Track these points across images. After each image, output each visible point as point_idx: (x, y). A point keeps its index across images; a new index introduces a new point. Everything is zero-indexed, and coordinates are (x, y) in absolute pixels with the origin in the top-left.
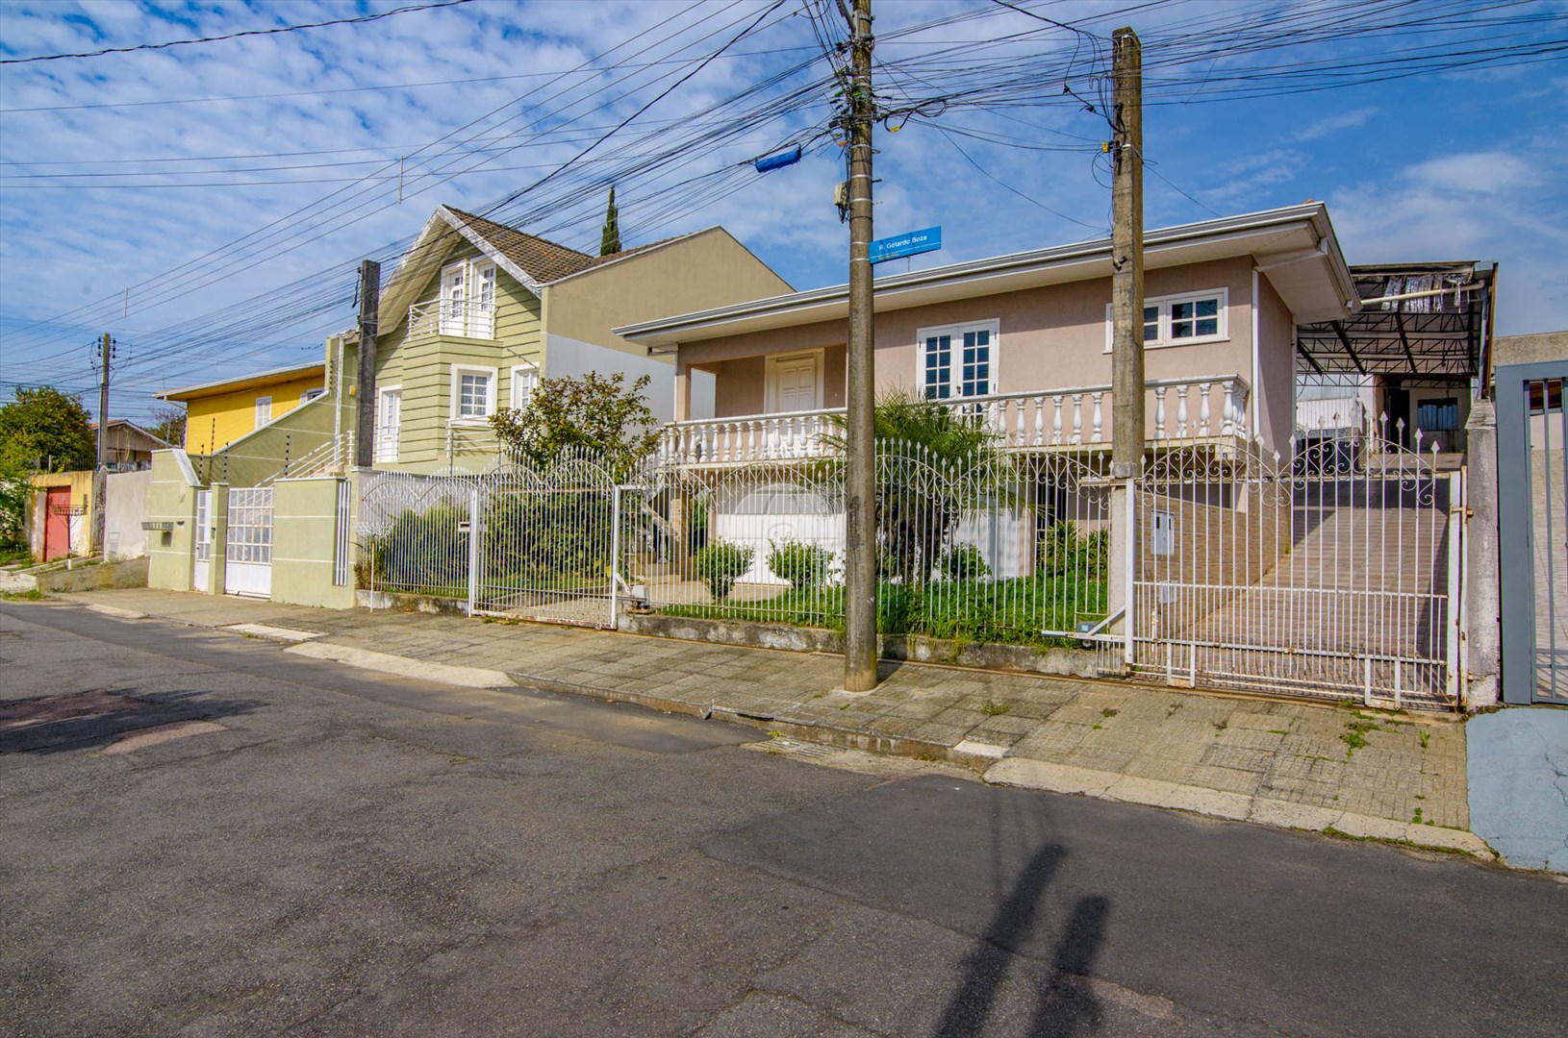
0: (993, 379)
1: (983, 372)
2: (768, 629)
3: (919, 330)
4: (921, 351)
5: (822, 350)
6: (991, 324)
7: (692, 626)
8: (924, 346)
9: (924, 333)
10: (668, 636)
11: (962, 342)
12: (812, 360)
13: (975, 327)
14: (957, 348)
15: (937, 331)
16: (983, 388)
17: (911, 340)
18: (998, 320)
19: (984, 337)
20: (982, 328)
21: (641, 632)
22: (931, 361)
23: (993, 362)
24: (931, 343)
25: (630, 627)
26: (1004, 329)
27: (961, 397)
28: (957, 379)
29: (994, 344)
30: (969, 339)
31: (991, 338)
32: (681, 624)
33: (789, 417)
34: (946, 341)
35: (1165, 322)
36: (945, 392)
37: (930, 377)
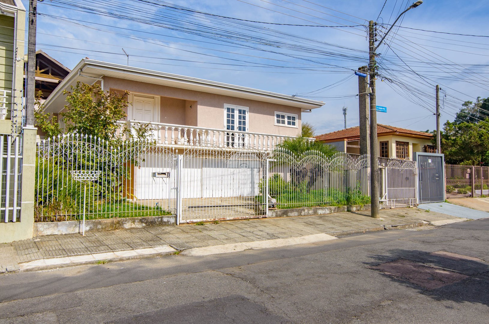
0: (247, 127)
1: (244, 123)
2: (320, 208)
3: (224, 104)
4: (225, 112)
5: (159, 97)
6: (246, 109)
7: (296, 211)
8: (226, 110)
9: (226, 106)
10: (287, 216)
11: (238, 112)
12: (153, 100)
13: (242, 108)
14: (236, 113)
15: (231, 106)
16: (244, 129)
17: (222, 107)
18: (248, 108)
19: (244, 112)
20: (244, 109)
21: (277, 216)
22: (228, 116)
23: (247, 121)
24: (228, 110)
25: (272, 215)
26: (250, 111)
27: (238, 131)
28: (236, 125)
29: (247, 115)
30: (240, 111)
31: (246, 113)
32: (293, 211)
33: (168, 126)
34: (233, 110)
35: (286, 120)
36: (233, 128)
37: (228, 121)
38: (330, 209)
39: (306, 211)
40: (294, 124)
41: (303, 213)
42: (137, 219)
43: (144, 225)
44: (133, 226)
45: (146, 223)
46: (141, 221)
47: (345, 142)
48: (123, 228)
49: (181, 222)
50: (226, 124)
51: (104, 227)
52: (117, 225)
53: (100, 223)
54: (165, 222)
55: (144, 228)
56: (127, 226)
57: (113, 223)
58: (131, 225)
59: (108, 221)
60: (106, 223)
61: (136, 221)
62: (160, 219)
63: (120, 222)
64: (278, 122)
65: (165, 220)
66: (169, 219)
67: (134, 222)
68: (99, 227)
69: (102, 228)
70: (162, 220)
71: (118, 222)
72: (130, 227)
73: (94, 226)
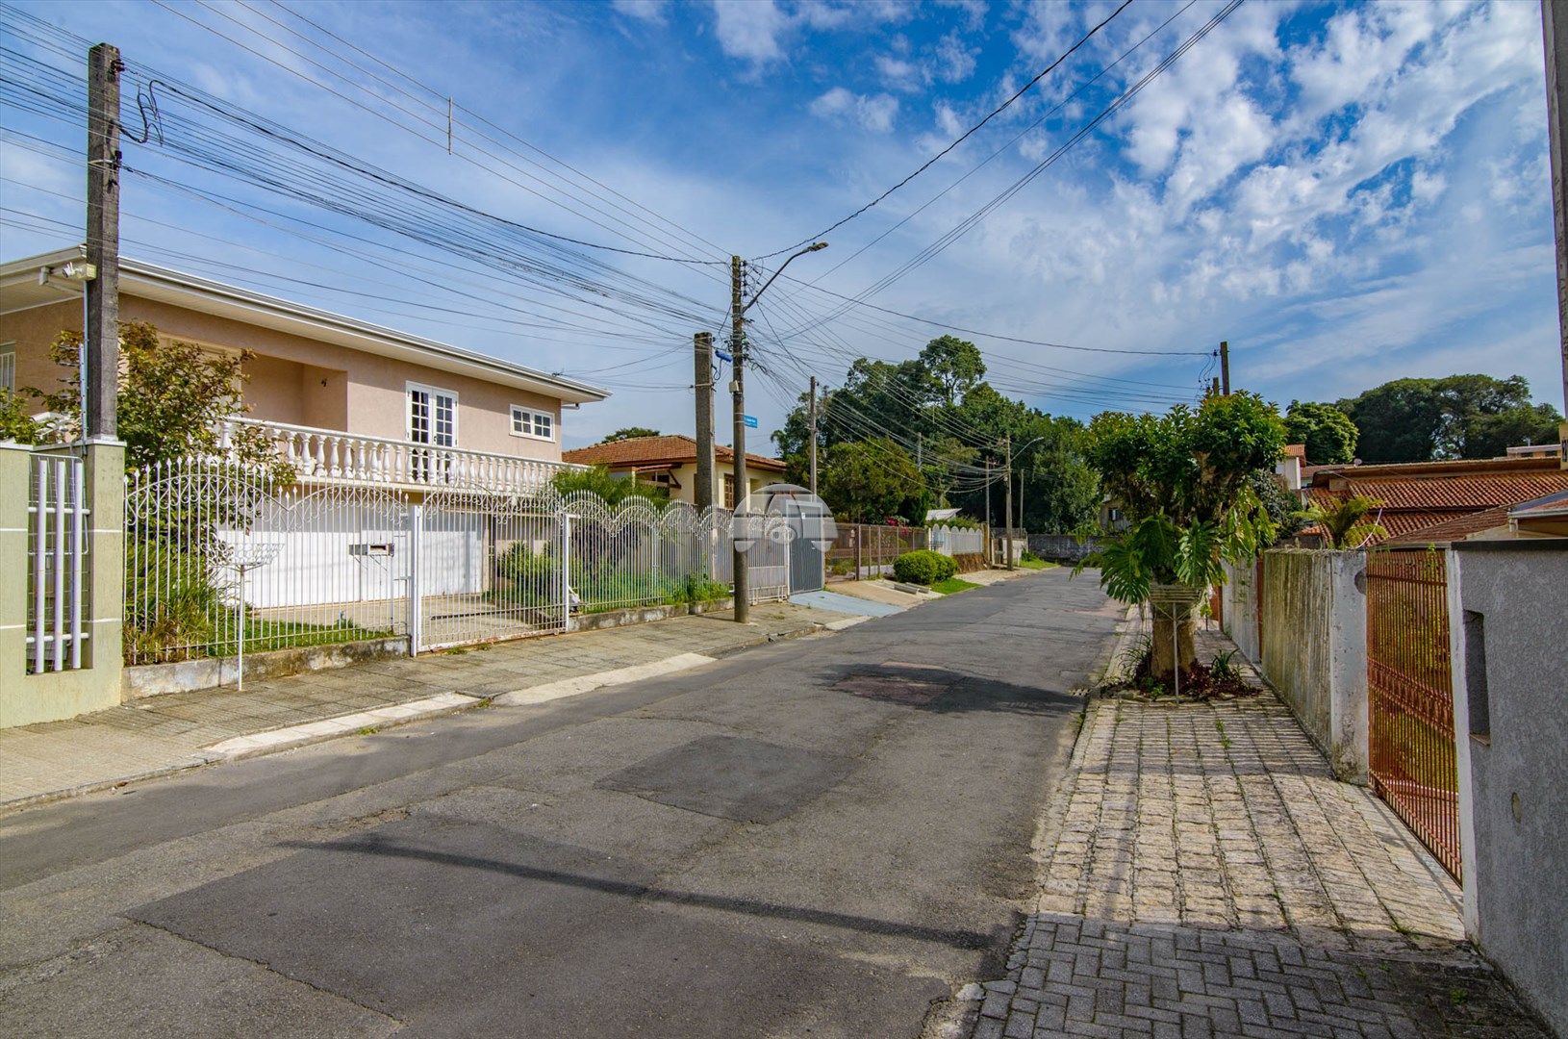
0: (455, 436)
1: (449, 429)
3: (407, 381)
4: (409, 401)
6: (454, 395)
7: (612, 617)
8: (411, 395)
9: (412, 386)
10: (598, 628)
11: (435, 401)
13: (445, 393)
14: (432, 405)
15: (421, 388)
16: (449, 442)
17: (402, 389)
18: (458, 393)
19: (449, 402)
20: (449, 396)
21: (581, 629)
22: (415, 409)
23: (455, 423)
24: (415, 395)
25: (574, 628)
26: (462, 401)
27: (435, 444)
28: (432, 431)
29: (455, 409)
30: (440, 400)
31: (453, 405)
32: (606, 617)
33: (279, 428)
34: (425, 398)
35: (532, 424)
36: (425, 439)
37: (415, 422)
38: (664, 611)
39: (628, 616)
40: (547, 433)
41: (622, 622)
42: (336, 648)
43: (349, 660)
44: (329, 664)
45: (352, 657)
46: (344, 652)
47: (633, 473)
48: (308, 670)
49: (420, 650)
50: (410, 428)
51: (270, 669)
52: (297, 664)
53: (262, 661)
54: (389, 652)
55: (350, 666)
56: (317, 664)
57: (288, 659)
58: (325, 662)
59: (278, 657)
60: (274, 661)
61: (335, 652)
62: (379, 647)
63: (303, 658)
64: (518, 427)
65: (389, 647)
66: (396, 644)
67: (330, 655)
68: (261, 669)
69: (267, 673)
70: (382, 648)
71: (299, 658)
72: (322, 666)
73: (250, 668)
